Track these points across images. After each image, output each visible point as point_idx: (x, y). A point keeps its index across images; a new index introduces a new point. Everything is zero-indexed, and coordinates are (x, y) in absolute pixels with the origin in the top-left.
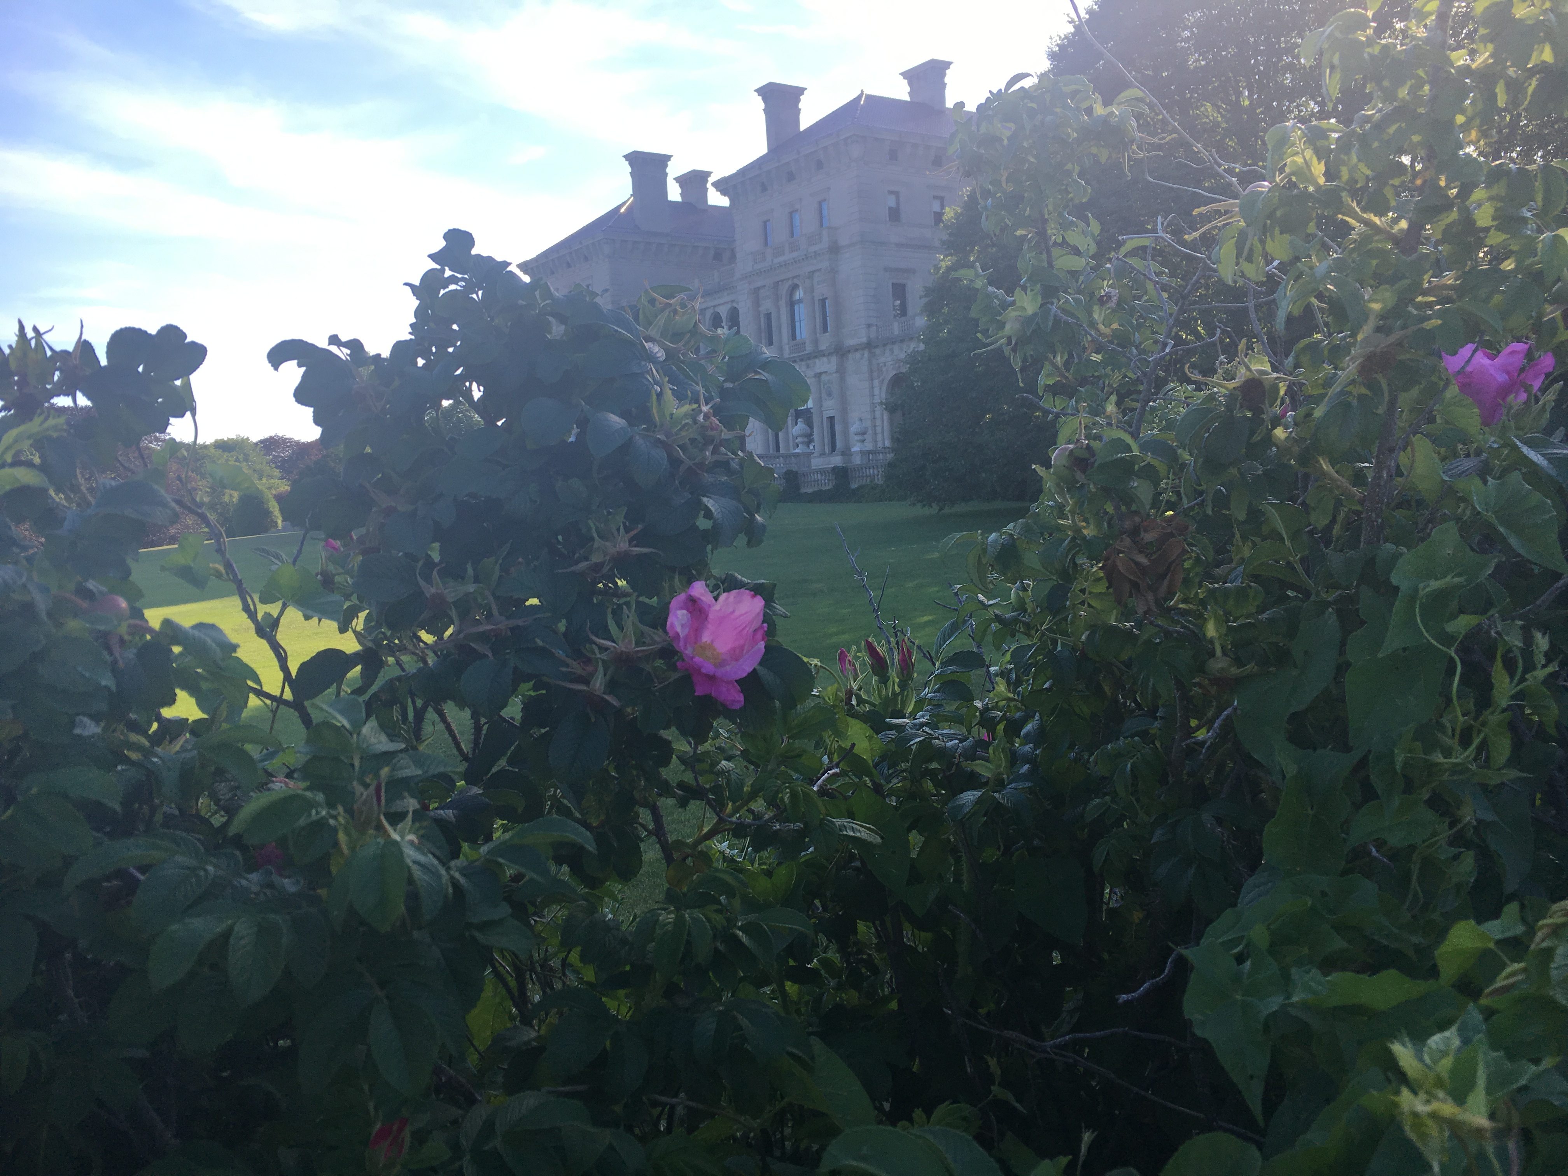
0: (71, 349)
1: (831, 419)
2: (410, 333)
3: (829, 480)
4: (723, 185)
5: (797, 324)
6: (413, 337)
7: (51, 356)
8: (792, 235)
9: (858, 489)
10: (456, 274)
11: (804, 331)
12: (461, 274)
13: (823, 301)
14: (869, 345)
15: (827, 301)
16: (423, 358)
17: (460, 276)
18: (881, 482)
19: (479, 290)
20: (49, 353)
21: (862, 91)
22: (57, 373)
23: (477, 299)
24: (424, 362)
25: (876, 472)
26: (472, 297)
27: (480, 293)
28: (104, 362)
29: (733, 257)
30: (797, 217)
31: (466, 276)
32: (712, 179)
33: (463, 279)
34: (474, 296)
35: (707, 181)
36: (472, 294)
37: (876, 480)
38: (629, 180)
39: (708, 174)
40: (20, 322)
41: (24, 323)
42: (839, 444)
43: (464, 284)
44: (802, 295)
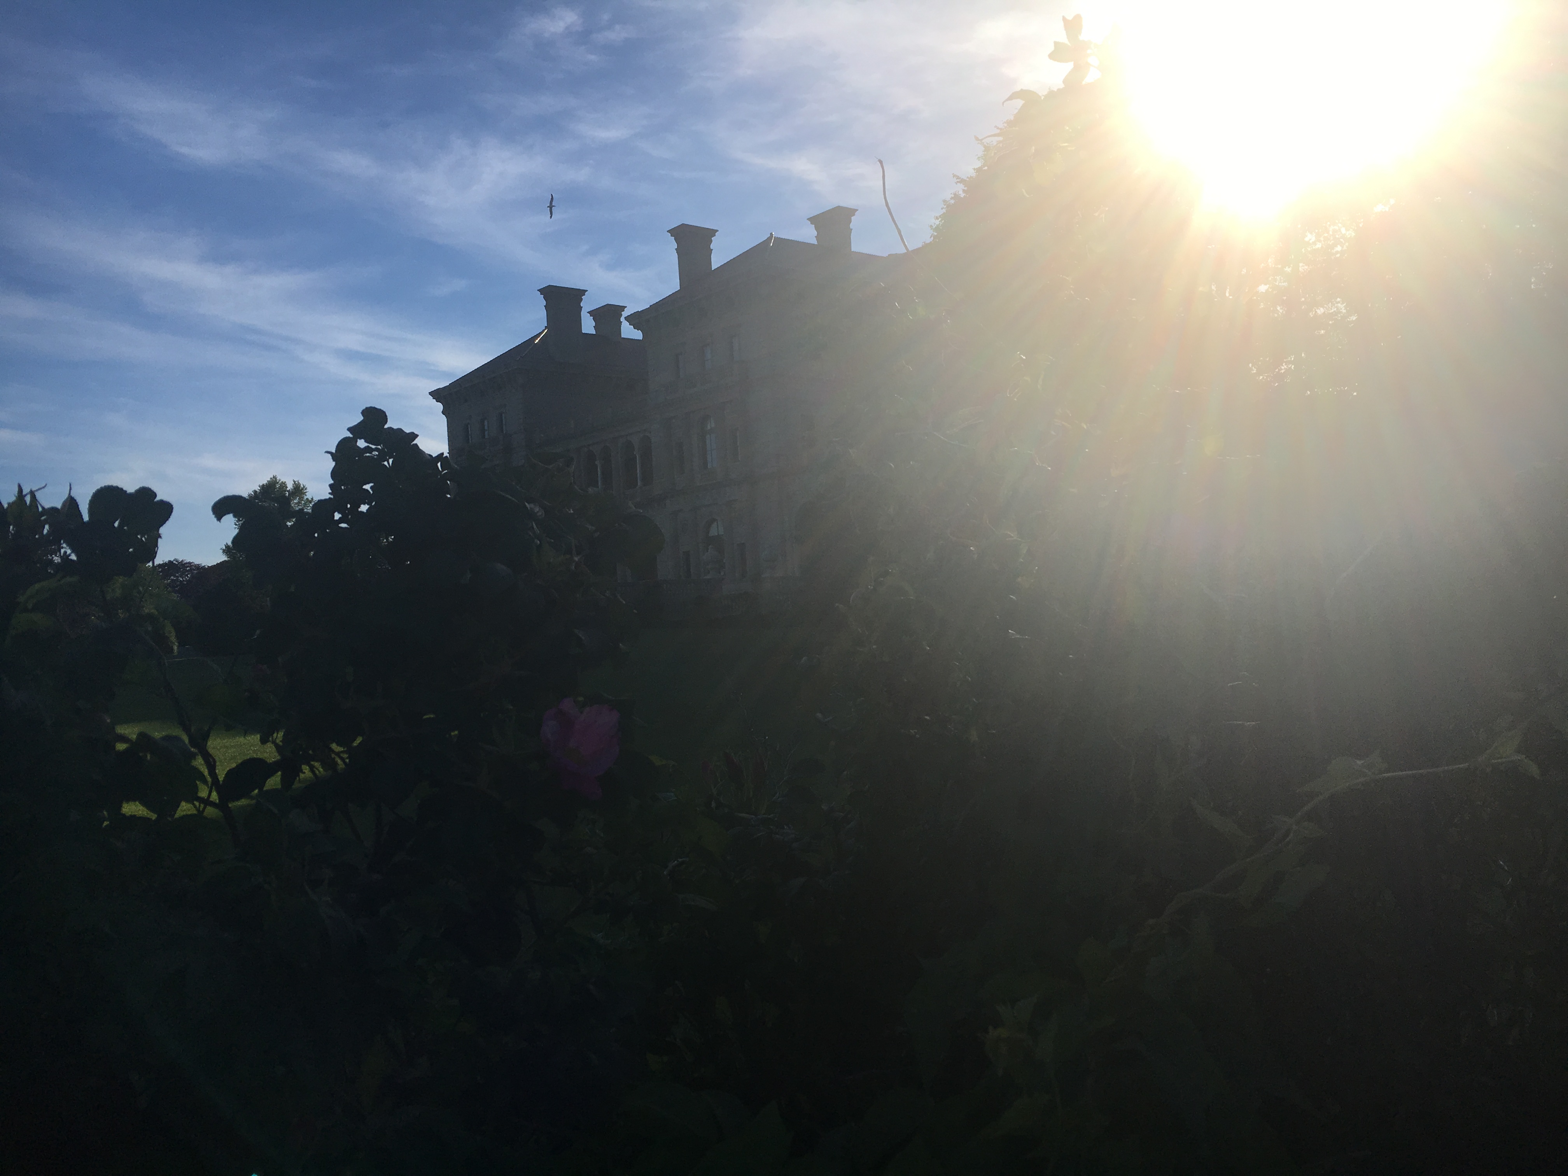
0: (59, 506)
1: (742, 546)
2: (330, 493)
3: (739, 606)
4: (636, 320)
5: (709, 454)
6: (332, 497)
7: (42, 512)
8: (704, 369)
9: (767, 615)
10: (370, 446)
11: (714, 460)
12: (375, 445)
13: (734, 432)
14: (779, 475)
15: (737, 432)
16: (339, 513)
17: (373, 447)
19: (390, 458)
20: (40, 509)
21: (771, 234)
22: (47, 527)
23: (387, 465)
24: (340, 516)
26: (384, 464)
27: (391, 461)
28: (86, 517)
29: (646, 386)
30: (708, 352)
31: (379, 447)
32: (625, 314)
33: (376, 449)
34: (386, 463)
35: (621, 315)
36: (384, 461)
37: (786, 607)
38: (544, 313)
39: (623, 308)
40: (19, 486)
41: (23, 488)
42: (750, 571)
43: (377, 453)
44: (713, 425)
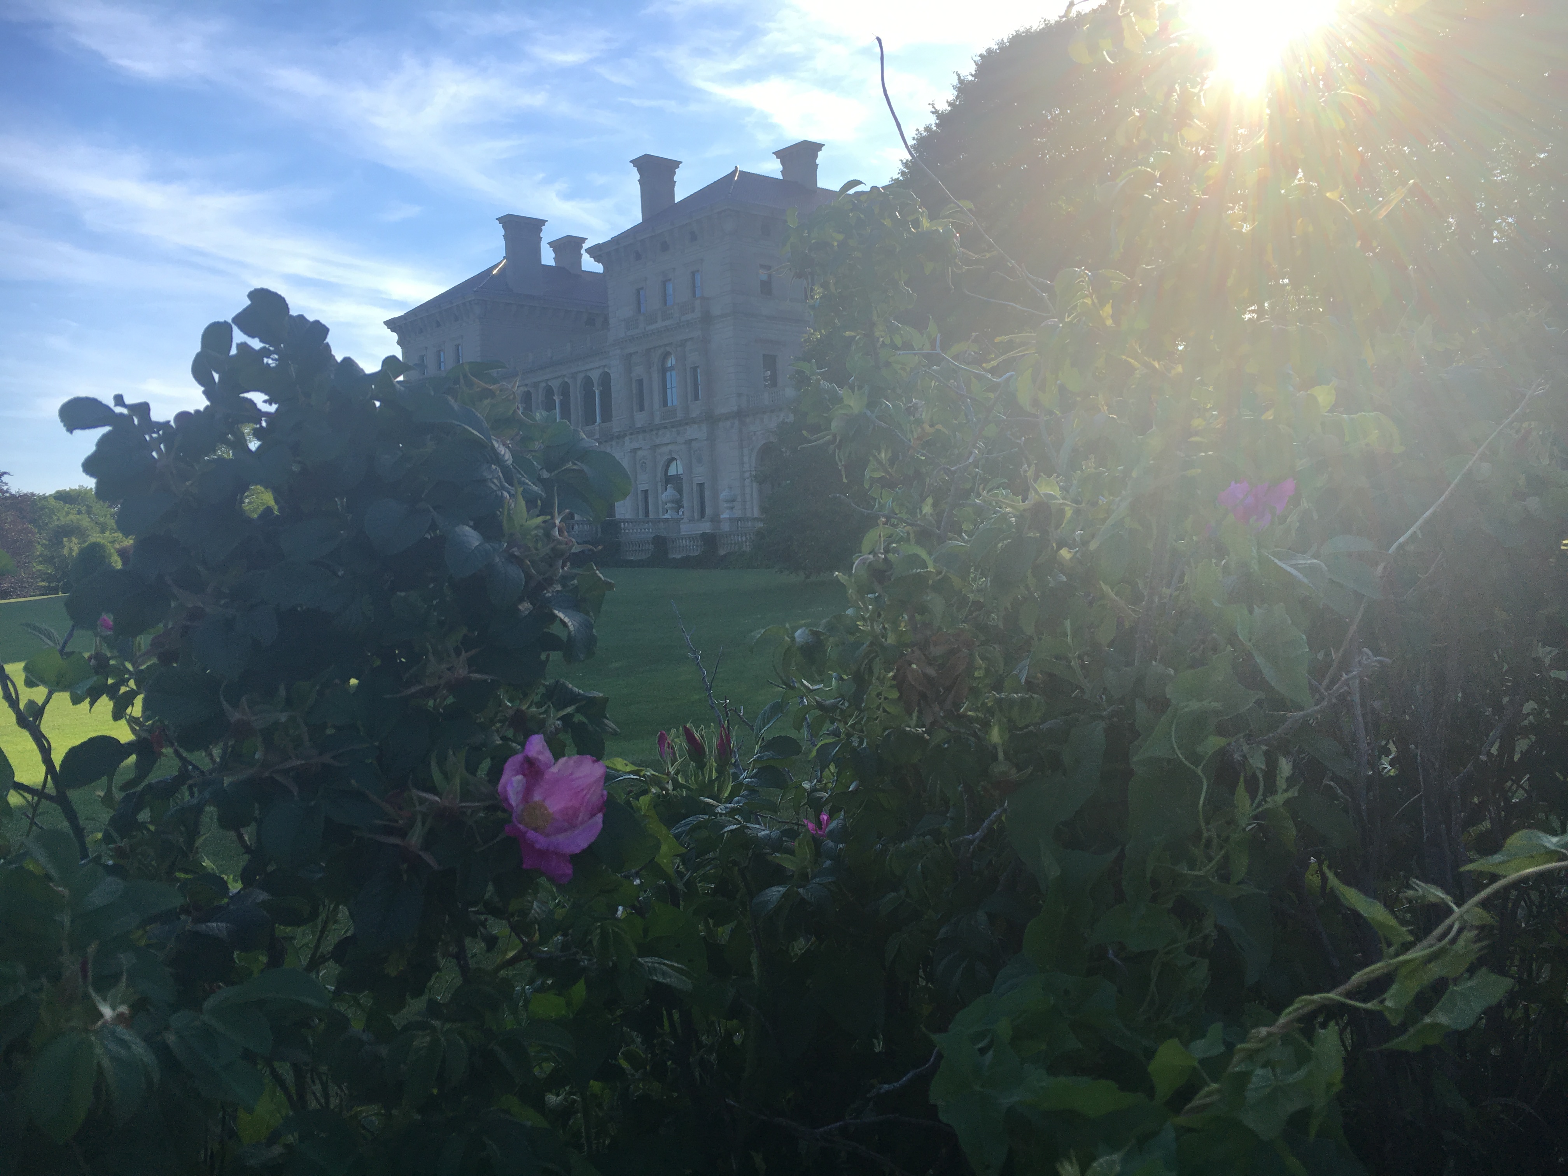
1: (701, 485)
3: (697, 546)
4: (597, 252)
5: (669, 391)
8: (666, 304)
9: (725, 556)
11: (674, 398)
13: (695, 369)
14: (740, 415)
15: (699, 370)
18: (748, 549)
21: (736, 167)
25: (744, 539)
29: (606, 321)
30: (670, 288)
35: (582, 247)
37: (744, 548)
38: (502, 242)
39: (583, 240)
42: (708, 511)
44: (674, 363)
